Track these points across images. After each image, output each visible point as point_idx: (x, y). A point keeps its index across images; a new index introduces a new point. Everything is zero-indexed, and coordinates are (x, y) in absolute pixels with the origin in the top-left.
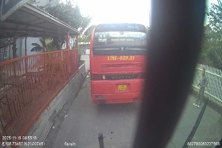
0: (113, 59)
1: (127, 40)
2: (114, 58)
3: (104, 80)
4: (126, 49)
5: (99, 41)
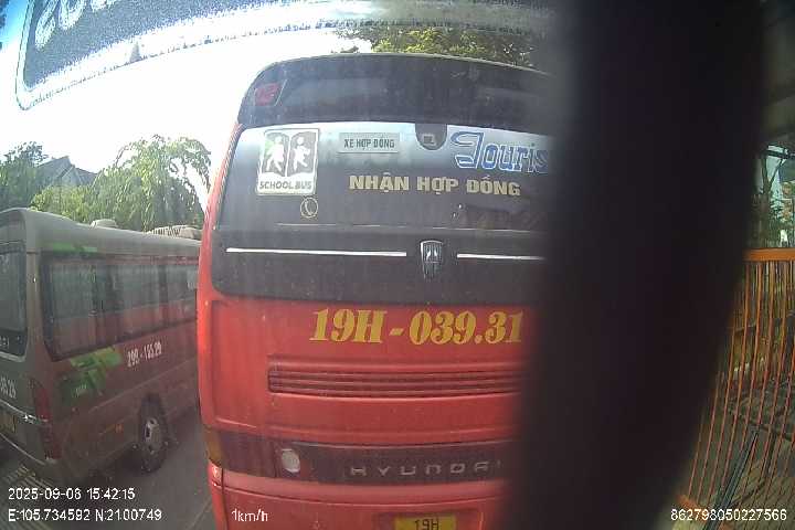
0: (360, 337)
1: (472, 187)
2: (362, 326)
3: (292, 476)
4: (459, 256)
5: (260, 191)
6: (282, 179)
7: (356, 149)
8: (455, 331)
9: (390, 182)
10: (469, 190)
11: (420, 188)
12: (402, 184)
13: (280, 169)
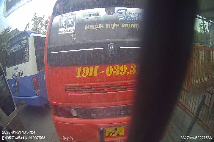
3: (75, 117)
4: (120, 48)
5: (59, 34)
6: (65, 29)
7: (87, 17)
8: (120, 71)
9: (98, 26)
10: (123, 27)
11: (107, 27)
12: (101, 26)
13: (65, 27)
